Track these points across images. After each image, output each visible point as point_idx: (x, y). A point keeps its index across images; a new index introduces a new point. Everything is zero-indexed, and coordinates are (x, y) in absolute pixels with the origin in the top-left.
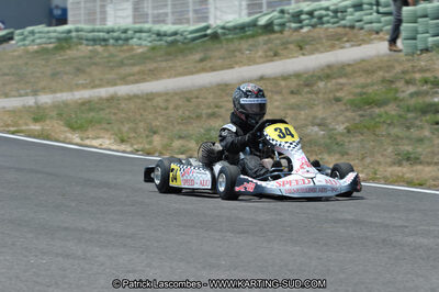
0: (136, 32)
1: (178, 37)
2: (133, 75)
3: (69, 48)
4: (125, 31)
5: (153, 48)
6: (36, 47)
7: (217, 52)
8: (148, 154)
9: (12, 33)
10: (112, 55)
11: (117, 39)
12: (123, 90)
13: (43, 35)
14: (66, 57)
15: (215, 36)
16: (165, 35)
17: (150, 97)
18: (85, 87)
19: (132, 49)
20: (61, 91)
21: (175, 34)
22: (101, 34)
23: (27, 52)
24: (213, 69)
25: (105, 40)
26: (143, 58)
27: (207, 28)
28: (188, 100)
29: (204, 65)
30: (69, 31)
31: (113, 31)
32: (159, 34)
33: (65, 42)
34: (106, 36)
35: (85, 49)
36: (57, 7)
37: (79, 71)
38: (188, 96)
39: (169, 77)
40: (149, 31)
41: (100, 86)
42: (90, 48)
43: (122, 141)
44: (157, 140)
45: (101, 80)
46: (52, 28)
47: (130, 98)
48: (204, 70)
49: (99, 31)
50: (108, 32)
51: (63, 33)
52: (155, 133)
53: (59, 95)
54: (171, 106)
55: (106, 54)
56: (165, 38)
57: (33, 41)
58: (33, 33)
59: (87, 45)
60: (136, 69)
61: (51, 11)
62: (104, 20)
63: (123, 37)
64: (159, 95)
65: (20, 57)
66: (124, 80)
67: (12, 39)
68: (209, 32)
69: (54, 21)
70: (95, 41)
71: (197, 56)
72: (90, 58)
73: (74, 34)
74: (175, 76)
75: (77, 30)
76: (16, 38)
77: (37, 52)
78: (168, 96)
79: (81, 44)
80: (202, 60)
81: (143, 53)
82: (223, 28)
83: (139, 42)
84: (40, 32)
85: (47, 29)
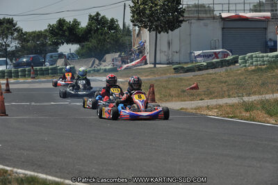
6: (253, 67)
9: (238, 58)
13: (258, 59)
14: (274, 74)
23: (247, 71)
33: (274, 64)
36: (271, 40)
46: (265, 54)
51: (273, 57)
53: (264, 96)
57: (252, 63)
58: (251, 57)
61: (266, 43)
65: (242, 74)
67: (237, 62)
69: (268, 50)
76: (240, 61)
77: (253, 71)
84: (256, 57)
85: (261, 55)
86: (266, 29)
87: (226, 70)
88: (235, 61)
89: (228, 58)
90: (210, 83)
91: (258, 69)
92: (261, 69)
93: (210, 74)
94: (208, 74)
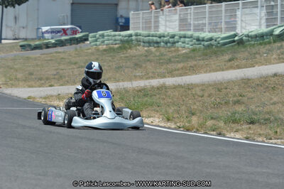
0: (181, 37)
1: (213, 42)
2: (178, 70)
3: (130, 48)
4: (173, 37)
5: (194, 50)
6: (105, 46)
7: (242, 54)
8: (188, 130)
9: (88, 36)
10: (162, 55)
11: (166, 43)
12: (170, 81)
13: (110, 37)
14: (128, 55)
15: (241, 42)
16: (203, 40)
17: (190, 87)
18: (141, 78)
19: (178, 51)
20: (123, 81)
21: (211, 39)
22: (155, 38)
23: (98, 50)
24: (238, 67)
25: (157, 43)
26: (186, 57)
27: (235, 35)
28: (219, 90)
29: (232, 64)
30: (131, 36)
31: (164, 37)
32: (198, 40)
33: (126, 44)
34: (159, 40)
35: (142, 49)
36: (121, 16)
37: (137, 65)
38: (219, 87)
39: (206, 72)
40: (191, 37)
41: (153, 78)
42: (146, 48)
43: (168, 120)
44: (194, 120)
45: (153, 73)
46: (117, 33)
47: (175, 87)
48: (232, 68)
49: (153, 36)
50: (160, 37)
51: (125, 36)
52: (193, 114)
53: (121, 84)
54: (206, 94)
55: (158, 54)
56: (202, 43)
57: (103, 42)
58: (103, 36)
59: (144, 46)
60: (180, 65)
61: (117, 19)
62: (157, 27)
63: (171, 41)
64: (197, 85)
65: (92, 54)
66: (171, 73)
67: (87, 40)
68: (236, 38)
69: (119, 27)
70: (150, 43)
71: (227, 57)
72: (146, 56)
73: (134, 38)
74: (210, 71)
75: (136, 35)
76: (90, 39)
77: (105, 50)
78: (204, 86)
79: (139, 45)
80: (230, 60)
81: (186, 53)
82: (248, 36)
83: (183, 45)
84: (108, 36)
85: (113, 33)
86: (117, 5)
87: (76, 49)
88: (85, 39)
89: (78, 35)
90: (59, 64)
91: (110, 48)
92: (113, 50)
93: (60, 53)
94: (56, 52)
